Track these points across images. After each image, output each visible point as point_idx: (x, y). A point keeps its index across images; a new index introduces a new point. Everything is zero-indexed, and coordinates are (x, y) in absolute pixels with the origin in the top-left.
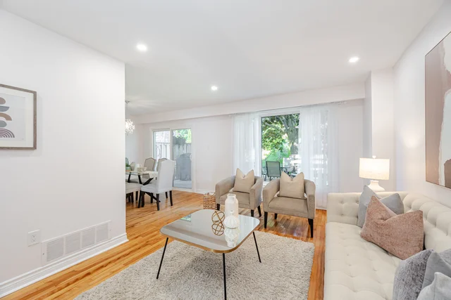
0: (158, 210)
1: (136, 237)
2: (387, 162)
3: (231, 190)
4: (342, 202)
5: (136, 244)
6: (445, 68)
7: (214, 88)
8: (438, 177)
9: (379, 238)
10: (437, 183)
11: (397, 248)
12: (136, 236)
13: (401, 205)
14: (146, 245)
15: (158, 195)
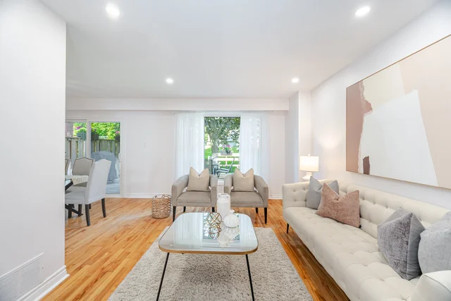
0: (88, 225)
1: (80, 268)
2: (317, 158)
3: (184, 191)
4: (294, 191)
5: (87, 277)
6: (364, 98)
7: (170, 81)
8: (357, 167)
9: (336, 213)
10: (356, 172)
11: (348, 218)
12: (78, 265)
13: (338, 187)
14: (103, 273)
15: (80, 206)
